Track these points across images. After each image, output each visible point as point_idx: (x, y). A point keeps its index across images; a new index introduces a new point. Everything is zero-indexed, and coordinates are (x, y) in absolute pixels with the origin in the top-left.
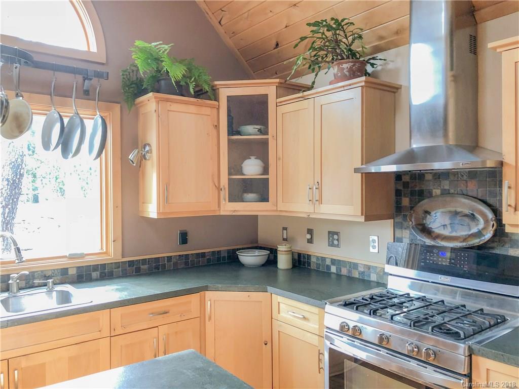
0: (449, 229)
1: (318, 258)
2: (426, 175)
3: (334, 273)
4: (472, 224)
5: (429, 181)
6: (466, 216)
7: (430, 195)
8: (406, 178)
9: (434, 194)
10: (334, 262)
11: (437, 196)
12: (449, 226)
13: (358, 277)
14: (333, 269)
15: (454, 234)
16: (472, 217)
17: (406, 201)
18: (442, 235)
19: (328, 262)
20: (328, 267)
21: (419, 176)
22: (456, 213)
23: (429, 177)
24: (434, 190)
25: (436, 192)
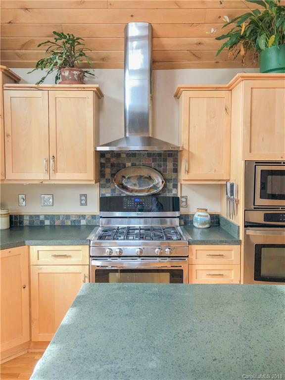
0: (138, 186)
1: (31, 216)
2: (122, 154)
3: (48, 225)
4: (150, 182)
5: (123, 158)
6: (146, 178)
7: (125, 166)
8: (108, 156)
9: (127, 166)
10: (47, 217)
11: (128, 167)
12: (137, 184)
13: (70, 224)
14: (47, 223)
15: (140, 188)
16: (150, 178)
17: (108, 171)
18: (135, 189)
19: (42, 218)
20: (42, 222)
21: (117, 155)
22: (141, 177)
23: (124, 156)
24: (127, 164)
25: (129, 164)
